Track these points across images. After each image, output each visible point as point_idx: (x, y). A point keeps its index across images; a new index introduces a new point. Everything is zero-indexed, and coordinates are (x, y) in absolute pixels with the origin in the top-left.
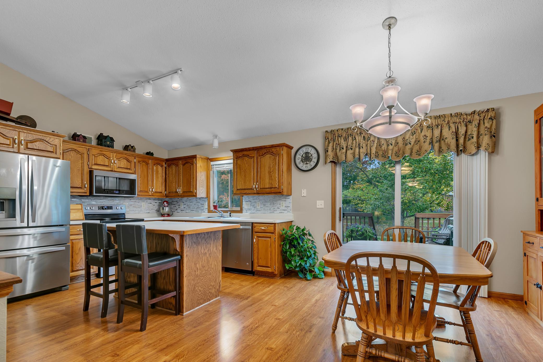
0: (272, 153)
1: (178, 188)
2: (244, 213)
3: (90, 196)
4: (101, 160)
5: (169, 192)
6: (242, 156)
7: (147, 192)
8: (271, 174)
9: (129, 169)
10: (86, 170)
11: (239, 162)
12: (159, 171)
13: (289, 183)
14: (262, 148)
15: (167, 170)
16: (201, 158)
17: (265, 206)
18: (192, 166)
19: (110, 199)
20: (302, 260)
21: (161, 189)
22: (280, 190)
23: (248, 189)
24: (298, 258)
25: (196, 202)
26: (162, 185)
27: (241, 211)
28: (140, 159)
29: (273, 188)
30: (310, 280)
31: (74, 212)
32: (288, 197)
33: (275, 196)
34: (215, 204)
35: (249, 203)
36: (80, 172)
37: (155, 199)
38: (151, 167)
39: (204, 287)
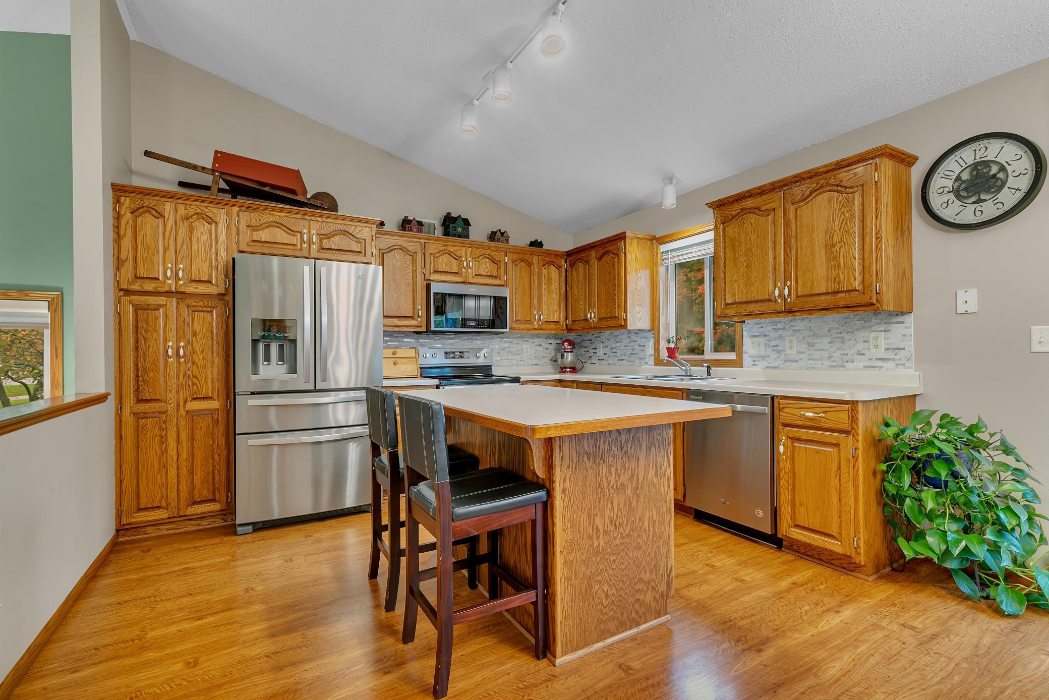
0: (838, 185)
1: (589, 310)
2: (749, 367)
3: (426, 332)
4: (445, 263)
5: (573, 321)
6: (738, 214)
7: (529, 321)
8: (834, 250)
9: (496, 277)
10: (421, 284)
11: (730, 231)
12: (553, 279)
13: (904, 273)
14: (803, 179)
15: (569, 274)
16: (638, 238)
17: (813, 348)
18: (616, 258)
19: (465, 337)
20: (971, 536)
21: (556, 315)
22: (871, 297)
23: (757, 302)
24: (954, 527)
25: (628, 340)
26: (559, 307)
27: (738, 363)
28: (516, 257)
29: (841, 292)
30: (1016, 616)
31: (404, 364)
32: (900, 319)
33: (847, 318)
34: (672, 345)
35: (762, 340)
36: (411, 288)
37: (548, 337)
38: (537, 271)
39: (621, 585)
